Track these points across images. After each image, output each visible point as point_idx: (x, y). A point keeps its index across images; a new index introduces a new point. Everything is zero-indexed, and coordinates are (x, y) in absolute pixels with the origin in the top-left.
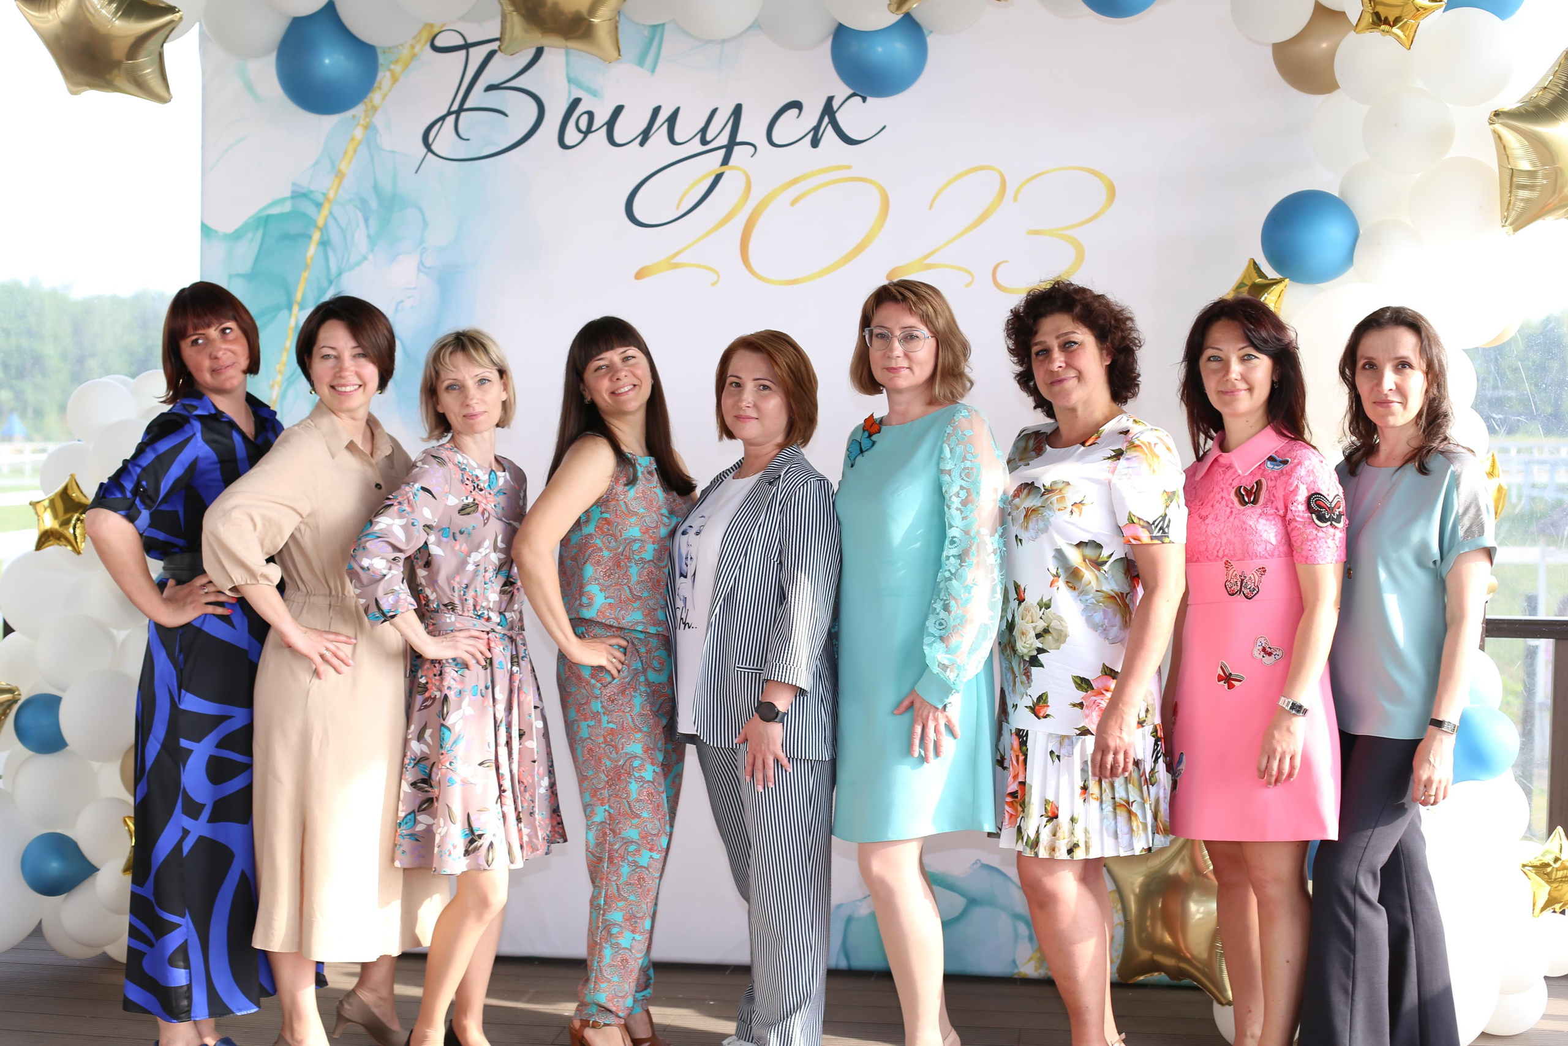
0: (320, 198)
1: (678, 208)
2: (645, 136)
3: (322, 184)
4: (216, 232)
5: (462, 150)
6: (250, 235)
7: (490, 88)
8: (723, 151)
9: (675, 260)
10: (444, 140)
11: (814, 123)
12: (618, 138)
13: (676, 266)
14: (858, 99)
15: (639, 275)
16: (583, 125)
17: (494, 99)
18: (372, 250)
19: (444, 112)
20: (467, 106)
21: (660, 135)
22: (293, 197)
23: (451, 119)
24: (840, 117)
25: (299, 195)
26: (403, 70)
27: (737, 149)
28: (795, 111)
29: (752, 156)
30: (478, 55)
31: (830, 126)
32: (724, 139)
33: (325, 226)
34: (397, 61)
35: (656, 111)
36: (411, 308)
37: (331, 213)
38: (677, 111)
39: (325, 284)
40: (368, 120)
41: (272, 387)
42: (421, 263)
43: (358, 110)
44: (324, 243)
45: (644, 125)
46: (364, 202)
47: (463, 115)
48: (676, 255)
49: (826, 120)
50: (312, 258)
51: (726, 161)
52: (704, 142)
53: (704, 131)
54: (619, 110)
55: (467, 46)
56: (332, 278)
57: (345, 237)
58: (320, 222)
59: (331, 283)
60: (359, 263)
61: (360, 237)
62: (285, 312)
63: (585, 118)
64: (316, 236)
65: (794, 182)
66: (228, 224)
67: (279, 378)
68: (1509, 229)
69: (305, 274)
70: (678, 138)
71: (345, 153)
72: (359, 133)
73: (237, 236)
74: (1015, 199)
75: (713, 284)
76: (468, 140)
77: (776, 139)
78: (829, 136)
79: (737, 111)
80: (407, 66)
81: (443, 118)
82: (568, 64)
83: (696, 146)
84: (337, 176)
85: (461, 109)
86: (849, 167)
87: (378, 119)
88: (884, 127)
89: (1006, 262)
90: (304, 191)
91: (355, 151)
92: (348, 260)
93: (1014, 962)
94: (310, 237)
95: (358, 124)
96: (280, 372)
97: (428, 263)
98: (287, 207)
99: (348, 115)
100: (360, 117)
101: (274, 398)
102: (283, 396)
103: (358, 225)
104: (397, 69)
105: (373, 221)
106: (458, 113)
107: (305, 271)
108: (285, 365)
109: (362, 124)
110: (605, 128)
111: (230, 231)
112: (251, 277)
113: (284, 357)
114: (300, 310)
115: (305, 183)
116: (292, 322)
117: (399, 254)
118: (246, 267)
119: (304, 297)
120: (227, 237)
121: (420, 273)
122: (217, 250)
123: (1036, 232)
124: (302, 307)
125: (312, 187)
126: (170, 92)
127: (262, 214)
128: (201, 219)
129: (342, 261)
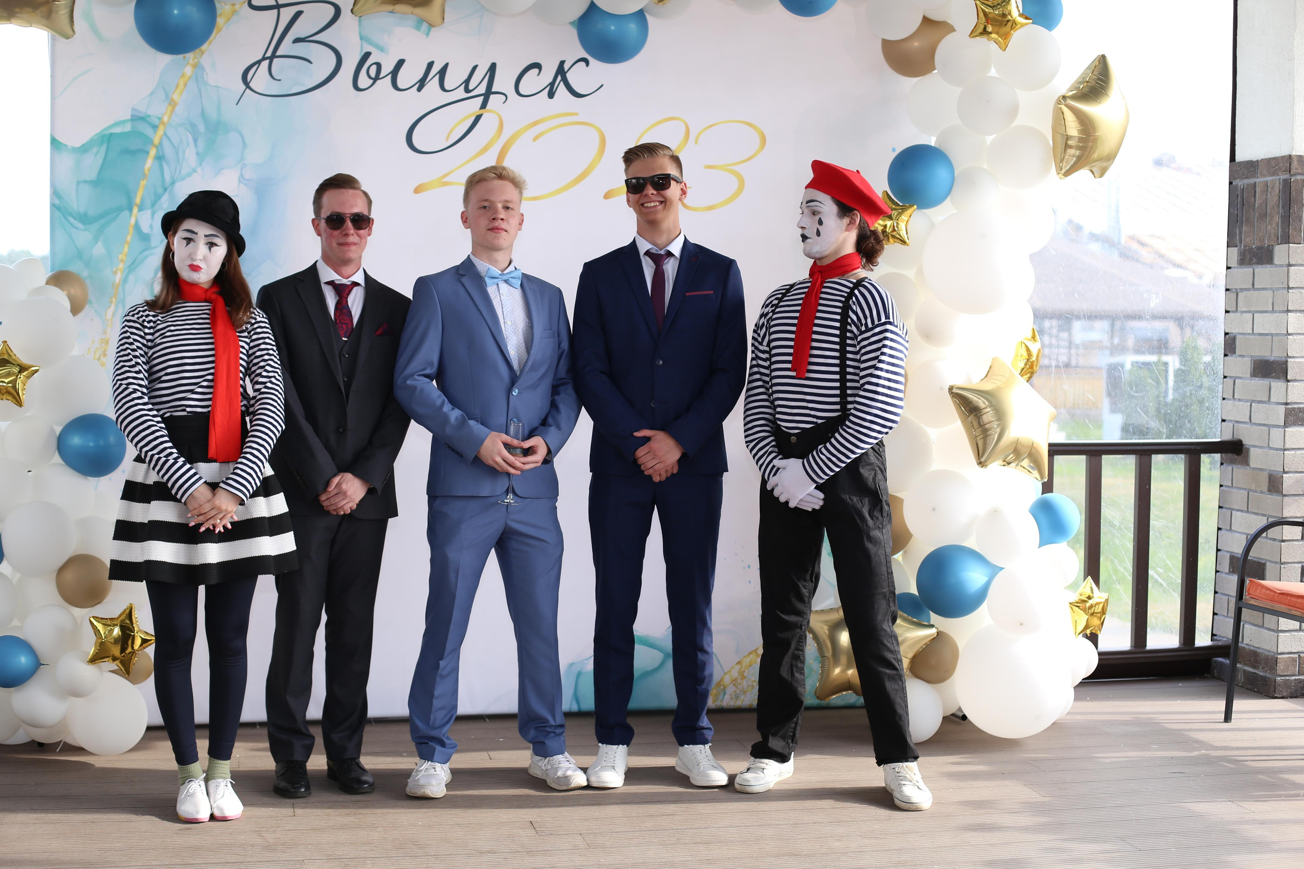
0: (156, 122)
1: (447, 140)
2: (422, 84)
3: (158, 110)
4: (66, 145)
5: (275, 88)
6: (95, 150)
7: (297, 40)
8: (482, 98)
9: (445, 180)
10: (260, 79)
11: (551, 80)
12: (400, 84)
13: (446, 184)
14: (583, 64)
15: (417, 190)
16: (373, 73)
17: (301, 49)
18: (200, 165)
19: (260, 57)
20: (278, 53)
21: (433, 84)
22: (132, 120)
23: (265, 64)
24: (568, 75)
25: (137, 118)
26: (226, 23)
27: (492, 97)
28: (536, 71)
29: (504, 103)
30: (287, 14)
31: (562, 83)
32: (482, 89)
33: (161, 143)
35: (430, 65)
37: (165, 134)
38: (446, 66)
39: (160, 190)
40: (196, 60)
41: (115, 273)
42: (242, 175)
43: (190, 55)
44: (159, 158)
45: (420, 75)
46: (193, 126)
47: (275, 60)
48: (446, 175)
49: (559, 78)
50: (149, 170)
51: (484, 106)
52: (467, 90)
54: (401, 63)
55: (278, 7)
56: (166, 186)
57: (177, 153)
58: (156, 141)
59: (165, 190)
60: (189, 175)
61: (190, 154)
62: (126, 213)
63: (374, 68)
64: (153, 152)
65: (535, 123)
66: (75, 139)
67: (121, 265)
68: (1061, 175)
69: (143, 183)
70: (447, 87)
71: (177, 85)
72: (188, 71)
73: (84, 149)
74: (696, 143)
76: (280, 80)
77: (522, 90)
78: (561, 89)
79: (493, 68)
80: (229, 20)
81: (259, 62)
82: (361, 26)
83: (460, 93)
84: (170, 104)
85: (274, 56)
86: (577, 114)
87: (205, 60)
88: (602, 86)
90: (143, 115)
91: (185, 85)
92: (180, 172)
94: (148, 153)
95: (188, 64)
96: (122, 261)
97: (247, 176)
98: (128, 128)
99: (181, 56)
100: (190, 58)
101: (117, 282)
102: (125, 280)
103: (188, 144)
104: (220, 21)
105: (201, 142)
106: (271, 59)
107: (143, 180)
108: (126, 255)
109: (191, 64)
110: (390, 76)
111: (78, 145)
112: (96, 183)
113: (126, 249)
114: (139, 211)
115: (142, 109)
116: (133, 221)
117: (223, 169)
118: (92, 175)
119: (142, 200)
120: (75, 150)
121: (241, 185)
122: (67, 161)
123: (711, 167)
124: (141, 209)
125: (149, 112)
126: (73, 31)
127: (105, 133)
128: (51, 135)
129: (175, 173)
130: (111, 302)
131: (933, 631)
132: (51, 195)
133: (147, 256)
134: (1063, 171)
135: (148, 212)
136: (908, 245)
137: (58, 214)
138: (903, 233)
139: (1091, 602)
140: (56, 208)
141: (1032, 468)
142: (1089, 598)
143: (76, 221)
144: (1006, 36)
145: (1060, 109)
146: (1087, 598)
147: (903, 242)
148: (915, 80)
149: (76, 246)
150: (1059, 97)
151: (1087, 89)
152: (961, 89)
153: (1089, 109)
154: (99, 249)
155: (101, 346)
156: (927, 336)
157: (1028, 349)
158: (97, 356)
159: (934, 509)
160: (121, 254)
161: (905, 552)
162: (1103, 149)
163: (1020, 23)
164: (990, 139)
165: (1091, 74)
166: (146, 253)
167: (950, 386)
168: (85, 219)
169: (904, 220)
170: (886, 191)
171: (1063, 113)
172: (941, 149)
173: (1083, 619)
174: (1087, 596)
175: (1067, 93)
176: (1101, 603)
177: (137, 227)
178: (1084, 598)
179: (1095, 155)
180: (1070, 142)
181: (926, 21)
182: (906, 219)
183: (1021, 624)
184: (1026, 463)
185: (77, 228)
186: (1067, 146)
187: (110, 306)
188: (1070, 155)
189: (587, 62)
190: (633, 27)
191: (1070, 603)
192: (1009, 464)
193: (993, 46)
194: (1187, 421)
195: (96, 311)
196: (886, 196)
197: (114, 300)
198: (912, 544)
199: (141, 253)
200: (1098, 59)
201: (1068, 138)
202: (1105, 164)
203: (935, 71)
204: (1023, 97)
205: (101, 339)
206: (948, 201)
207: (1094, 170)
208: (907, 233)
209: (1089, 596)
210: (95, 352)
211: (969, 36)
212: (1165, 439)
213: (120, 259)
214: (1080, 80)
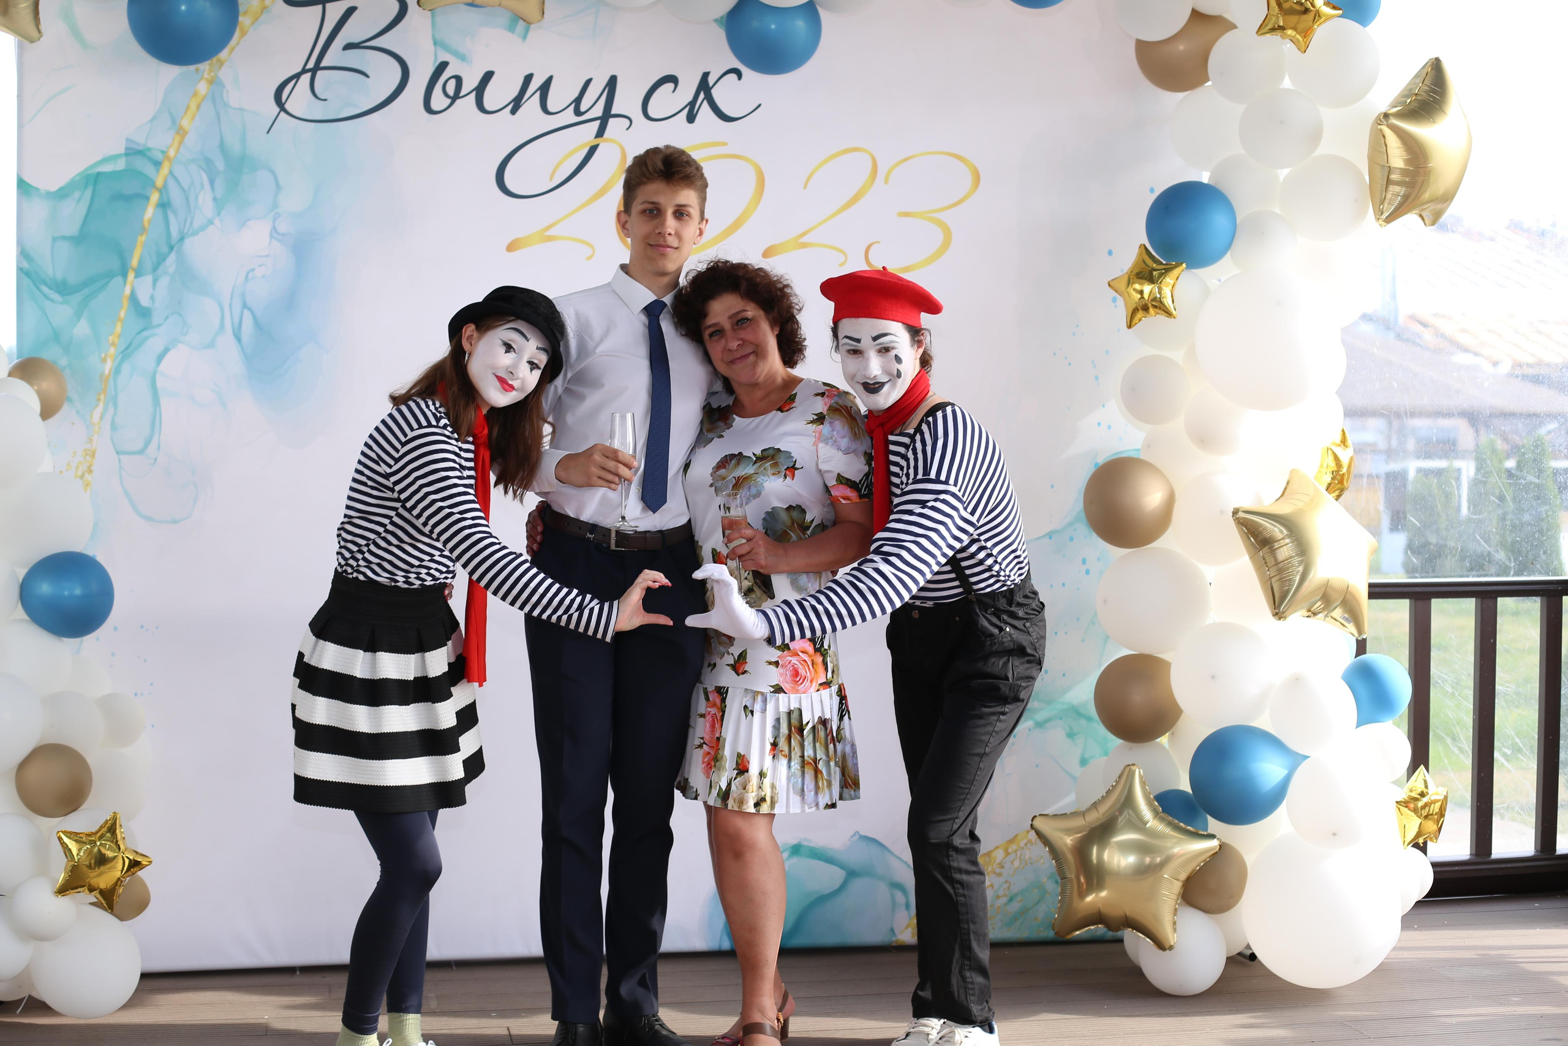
0: (159, 156)
1: (551, 179)
2: (516, 104)
3: (160, 141)
4: (37, 189)
5: (318, 111)
6: (77, 194)
7: (349, 47)
8: (597, 123)
9: (548, 233)
10: (299, 99)
11: (690, 98)
12: (488, 104)
13: (550, 239)
14: (733, 76)
15: (511, 247)
16: (451, 89)
17: (353, 58)
18: (219, 214)
19: (299, 69)
20: (323, 64)
21: (532, 104)
22: (127, 155)
23: (306, 78)
24: (714, 92)
25: (134, 152)
26: (253, 23)
27: (612, 121)
28: (671, 86)
29: (627, 129)
30: (335, 11)
31: (705, 102)
32: (598, 111)
33: (165, 186)
34: (245, 13)
35: (528, 79)
36: (263, 276)
37: (171, 173)
38: (550, 79)
39: (164, 249)
40: (212, 74)
41: (104, 360)
42: (274, 228)
43: (204, 66)
44: (164, 205)
45: (515, 92)
46: (209, 161)
47: (319, 73)
48: (549, 227)
49: (702, 96)
50: (149, 221)
51: (600, 133)
52: (578, 112)
53: (578, 101)
54: (488, 76)
56: (173, 243)
57: (187, 199)
58: (159, 182)
59: (171, 248)
60: (203, 228)
61: (205, 201)
62: (119, 279)
63: (452, 84)
64: (155, 197)
66: (50, 180)
67: (112, 350)
68: (1381, 222)
69: (142, 239)
70: (551, 107)
71: (188, 108)
72: (203, 88)
73: (62, 194)
74: (886, 182)
75: (589, 258)
76: (326, 100)
77: (651, 112)
78: (705, 111)
79: (612, 82)
80: (257, 19)
81: (297, 76)
82: (433, 25)
83: (569, 117)
84: (177, 133)
85: (317, 67)
86: (725, 144)
87: (225, 74)
88: (760, 105)
89: (878, 242)
90: (141, 148)
91: (198, 107)
92: (191, 224)
93: (892, 930)
94: (148, 199)
95: (202, 78)
96: (113, 344)
97: (282, 228)
98: (121, 165)
99: (192, 68)
100: (204, 71)
101: (107, 372)
102: (117, 370)
103: (202, 187)
104: (244, 20)
105: (219, 184)
106: (314, 71)
107: (142, 235)
108: (119, 337)
109: (207, 78)
110: (474, 94)
111: (54, 188)
112: (79, 239)
113: (118, 329)
114: (136, 277)
115: (141, 139)
116: (127, 291)
117: (249, 220)
118: (72, 228)
119: (140, 263)
120: (50, 195)
121: (273, 240)
122: (39, 209)
123: (906, 214)
124: (138, 274)
125: (150, 144)
126: (39, 32)
127: (90, 172)
128: (18, 176)
129: (184, 227)
130: (99, 400)
131: (1214, 843)
132: (17, 256)
133: (147, 338)
134: (1384, 216)
135: (148, 279)
136: (1175, 318)
137: (26, 281)
138: (1168, 301)
139: (1425, 800)
140: (23, 273)
141: (1346, 620)
142: (1422, 795)
143: (52, 291)
144: (1306, 33)
145: (1381, 130)
146: (1419, 794)
147: (1169, 314)
148: (1180, 95)
149: (52, 326)
150: (1379, 115)
151: (1416, 104)
152: (1245, 106)
153: (1420, 130)
154: (82, 329)
155: (85, 458)
156: (1202, 441)
157: (1336, 458)
158: (80, 473)
159: (1213, 677)
160: (111, 335)
161: (1173, 734)
162: (1439, 185)
163: (1325, 15)
164: (1283, 173)
165: (1421, 85)
166: (145, 334)
167: (1234, 509)
168: (63, 288)
169: (1169, 283)
170: (1144, 245)
171: (1384, 137)
172: (1219, 187)
173: (1413, 823)
174: (1419, 791)
175: (1389, 110)
176: (1438, 801)
177: (133, 299)
178: (1414, 795)
179: (1427, 196)
180: (1394, 177)
181: (1196, 15)
182: (1172, 282)
183: (1334, 834)
184: (1338, 613)
185: (53, 301)
186: (1389, 182)
187: (97, 406)
188: (1393, 194)
189: (738, 73)
190: (800, 25)
191: (1397, 802)
192: (1315, 614)
193: (1289, 45)
194: (1542, 552)
195: (78, 412)
196: (1144, 251)
197: (102, 397)
198: (1182, 723)
199: (139, 333)
200: (1430, 63)
201: (1390, 170)
202: (1439, 207)
203: (1209, 83)
204: (1329, 116)
205: (85, 450)
206: (1227, 259)
207: (1424, 214)
208: (1173, 302)
209: (1422, 792)
210: (77, 468)
211: (1257, 32)
212: (1513, 576)
213: (110, 342)
214: (1406, 93)
